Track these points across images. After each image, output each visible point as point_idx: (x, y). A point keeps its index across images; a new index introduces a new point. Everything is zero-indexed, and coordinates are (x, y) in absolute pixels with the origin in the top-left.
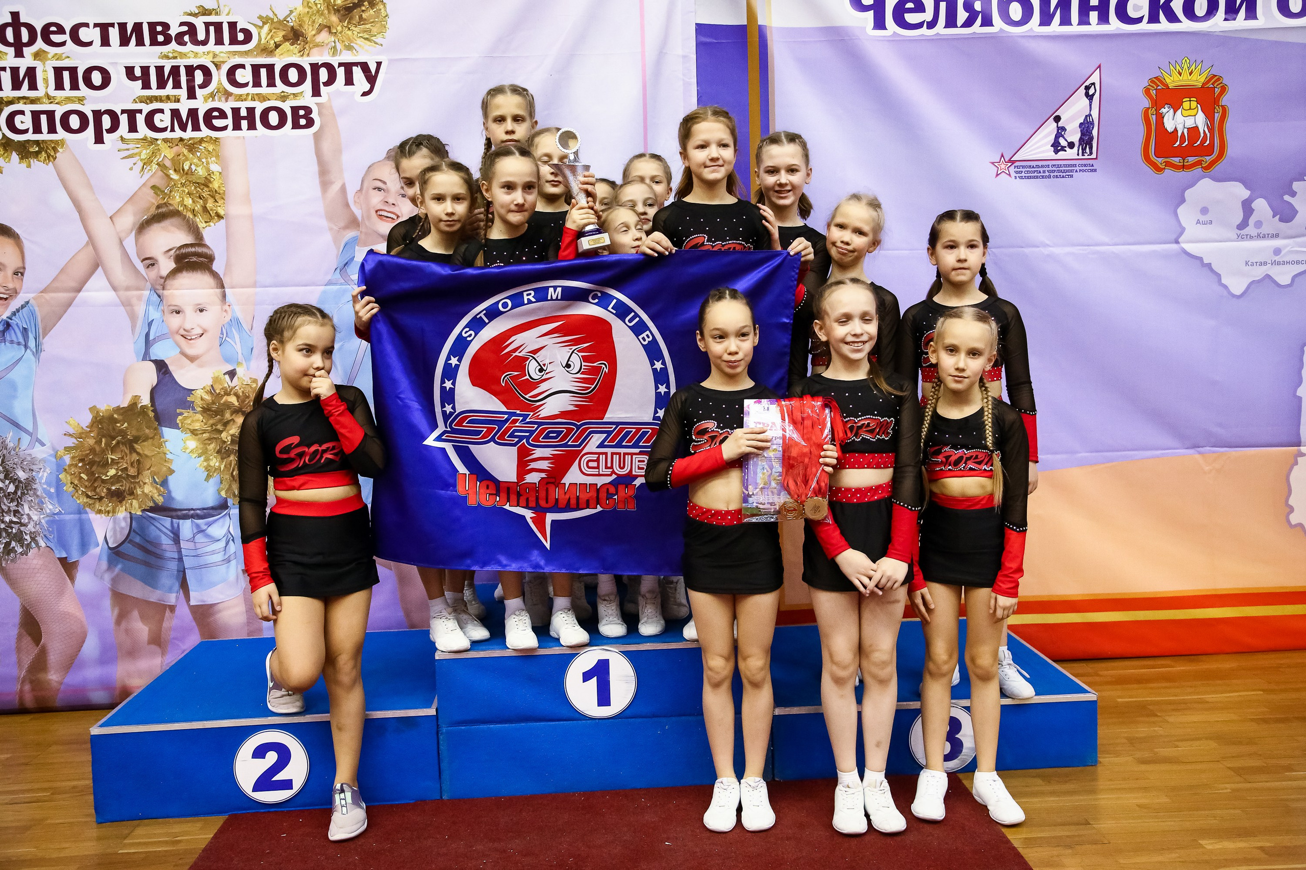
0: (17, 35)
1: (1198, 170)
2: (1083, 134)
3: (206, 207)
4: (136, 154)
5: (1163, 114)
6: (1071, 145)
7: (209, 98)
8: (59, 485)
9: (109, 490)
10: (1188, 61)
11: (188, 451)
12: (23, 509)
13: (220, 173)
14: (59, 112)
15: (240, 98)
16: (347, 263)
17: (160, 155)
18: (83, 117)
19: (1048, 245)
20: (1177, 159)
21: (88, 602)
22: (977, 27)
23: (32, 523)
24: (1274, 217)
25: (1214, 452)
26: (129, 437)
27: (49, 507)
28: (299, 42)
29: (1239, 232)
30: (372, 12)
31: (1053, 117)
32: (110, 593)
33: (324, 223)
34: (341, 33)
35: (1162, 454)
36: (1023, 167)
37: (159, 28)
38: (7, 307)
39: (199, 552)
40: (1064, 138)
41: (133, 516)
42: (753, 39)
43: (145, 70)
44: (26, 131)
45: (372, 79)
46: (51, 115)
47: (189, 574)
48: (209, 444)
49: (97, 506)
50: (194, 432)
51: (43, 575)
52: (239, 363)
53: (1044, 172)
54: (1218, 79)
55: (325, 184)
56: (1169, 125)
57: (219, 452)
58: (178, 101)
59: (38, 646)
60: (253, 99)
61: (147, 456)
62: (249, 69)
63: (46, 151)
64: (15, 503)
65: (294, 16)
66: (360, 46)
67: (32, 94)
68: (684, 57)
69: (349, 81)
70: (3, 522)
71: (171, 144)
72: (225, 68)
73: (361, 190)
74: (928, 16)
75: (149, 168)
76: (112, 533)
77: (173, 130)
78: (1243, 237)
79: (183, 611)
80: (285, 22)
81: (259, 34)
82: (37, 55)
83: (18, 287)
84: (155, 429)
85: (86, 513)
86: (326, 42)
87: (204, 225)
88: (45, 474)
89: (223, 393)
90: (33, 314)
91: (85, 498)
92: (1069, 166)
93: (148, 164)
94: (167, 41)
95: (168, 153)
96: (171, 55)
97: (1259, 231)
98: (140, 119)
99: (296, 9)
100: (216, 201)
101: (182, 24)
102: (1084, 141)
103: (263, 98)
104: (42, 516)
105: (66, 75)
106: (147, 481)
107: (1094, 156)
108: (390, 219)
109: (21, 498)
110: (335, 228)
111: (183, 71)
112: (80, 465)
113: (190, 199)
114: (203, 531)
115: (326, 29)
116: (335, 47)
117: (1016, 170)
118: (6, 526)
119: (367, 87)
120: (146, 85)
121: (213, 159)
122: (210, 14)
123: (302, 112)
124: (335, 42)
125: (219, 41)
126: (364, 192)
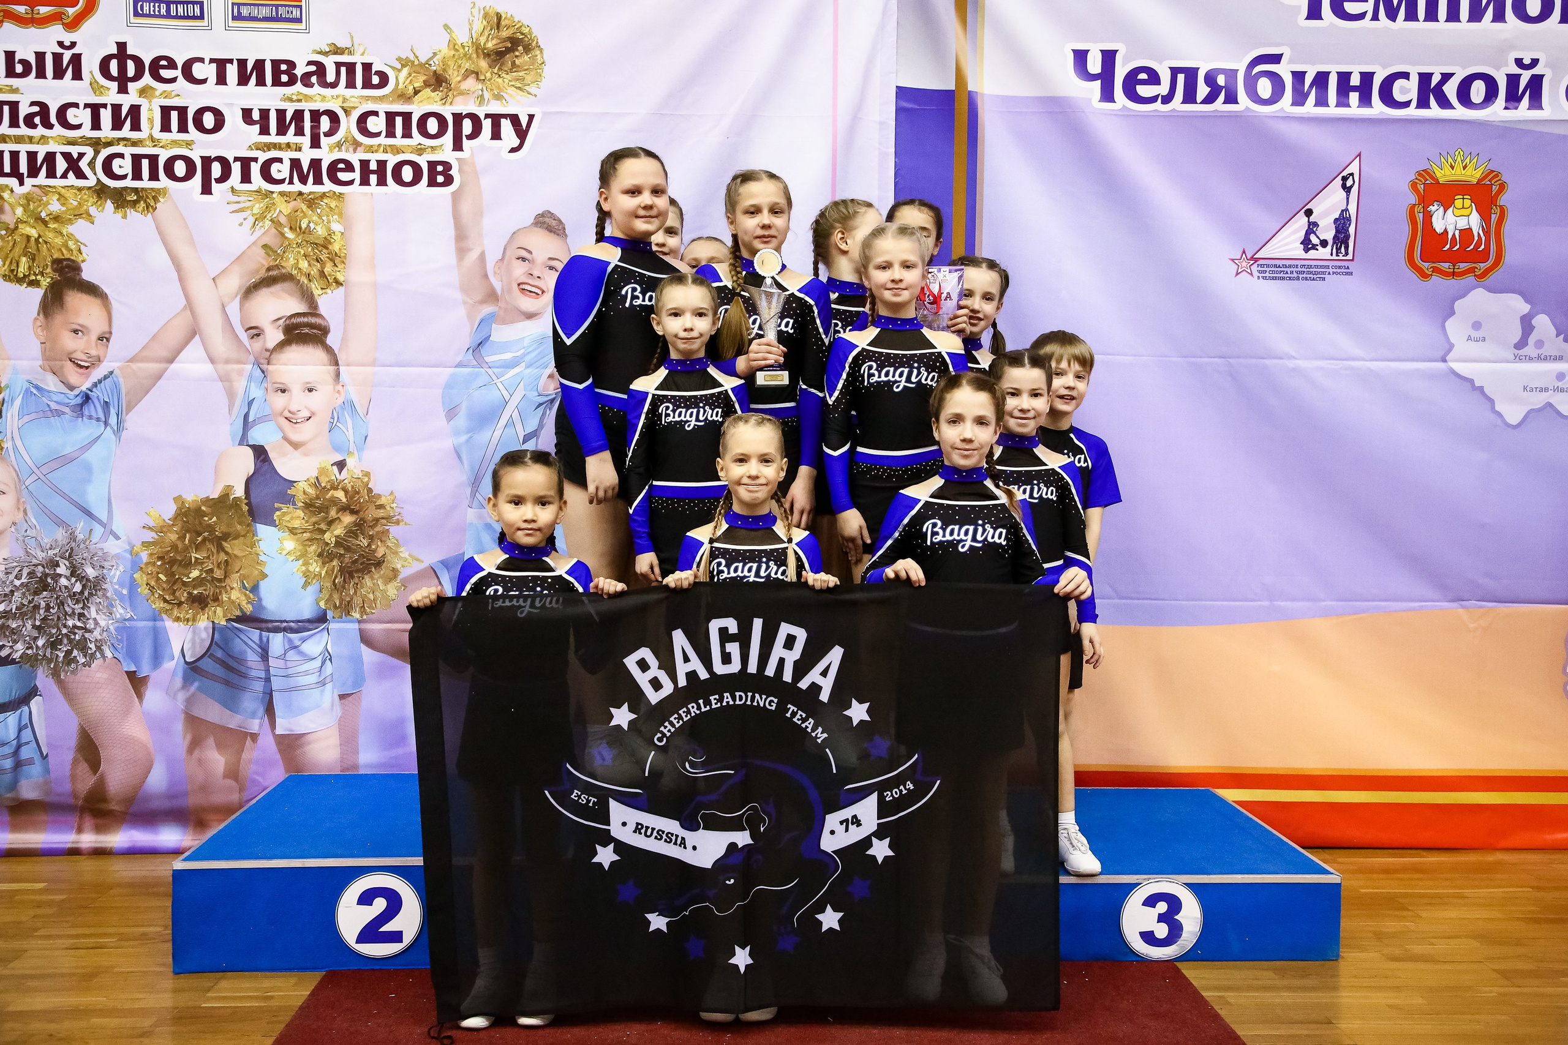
0: (122, 68)
1: (1470, 279)
2: (1338, 231)
3: (323, 272)
4: (248, 208)
5: (1432, 213)
6: (1324, 243)
7: (335, 148)
8: (133, 586)
9: (190, 594)
10: (1462, 153)
11: (285, 553)
12: (89, 613)
13: (342, 233)
14: (163, 156)
15: (370, 149)
16: (481, 342)
17: (275, 209)
18: (190, 163)
19: (1294, 358)
20: (1446, 265)
21: (158, 725)
22: (1219, 104)
23: (99, 629)
24: (1557, 336)
25: (1481, 607)
26: (217, 533)
27: (120, 611)
28: (441, 89)
29: (1517, 352)
30: (526, 57)
31: (1303, 210)
32: (182, 716)
33: (458, 295)
34: (490, 80)
35: (1421, 608)
36: (1268, 266)
37: (284, 67)
38: (88, 376)
39: (290, 671)
40: (1316, 235)
41: (216, 626)
42: (961, 107)
43: (264, 113)
44: (124, 177)
45: (522, 134)
46: (153, 159)
47: (276, 696)
48: (310, 546)
49: (176, 612)
50: (293, 531)
51: (107, 691)
52: (349, 453)
53: (1292, 272)
54: (1497, 176)
55: (461, 251)
56: (1438, 225)
57: (320, 555)
58: (300, 149)
59: (95, 775)
60: (385, 151)
61: (235, 556)
62: (383, 116)
63: (144, 200)
64: (81, 605)
65: (438, 60)
66: (511, 96)
67: (135, 135)
68: (882, 124)
69: (496, 135)
70: (65, 626)
71: (288, 198)
72: (355, 115)
73: (502, 260)
74: (1163, 89)
75: (261, 224)
76: (190, 645)
77: (291, 182)
78: (1521, 358)
79: (267, 742)
80: (427, 66)
81: (397, 78)
82: (143, 92)
83: (101, 355)
84: (248, 525)
85: (163, 620)
86: (473, 89)
87: (320, 292)
88: (118, 573)
89: (329, 487)
90: (116, 385)
91: (162, 602)
92: (1321, 267)
93: (260, 220)
94: (292, 82)
95: (284, 208)
96: (295, 98)
97: (1540, 352)
98: (255, 168)
99: (440, 51)
100: (335, 265)
101: (310, 63)
102: (1338, 240)
103: (397, 150)
104: (111, 622)
105: (174, 115)
106: (235, 585)
107: (1350, 257)
108: (534, 294)
109: (88, 600)
110: (471, 301)
111: (307, 116)
112: (159, 563)
113: (306, 262)
114: (296, 647)
115: (473, 75)
116: (482, 96)
117: (1260, 269)
118: (69, 632)
119: (516, 142)
120: (264, 131)
121: (336, 217)
122: (342, 53)
123: (440, 168)
124: (482, 90)
125: (351, 84)
126: (505, 262)
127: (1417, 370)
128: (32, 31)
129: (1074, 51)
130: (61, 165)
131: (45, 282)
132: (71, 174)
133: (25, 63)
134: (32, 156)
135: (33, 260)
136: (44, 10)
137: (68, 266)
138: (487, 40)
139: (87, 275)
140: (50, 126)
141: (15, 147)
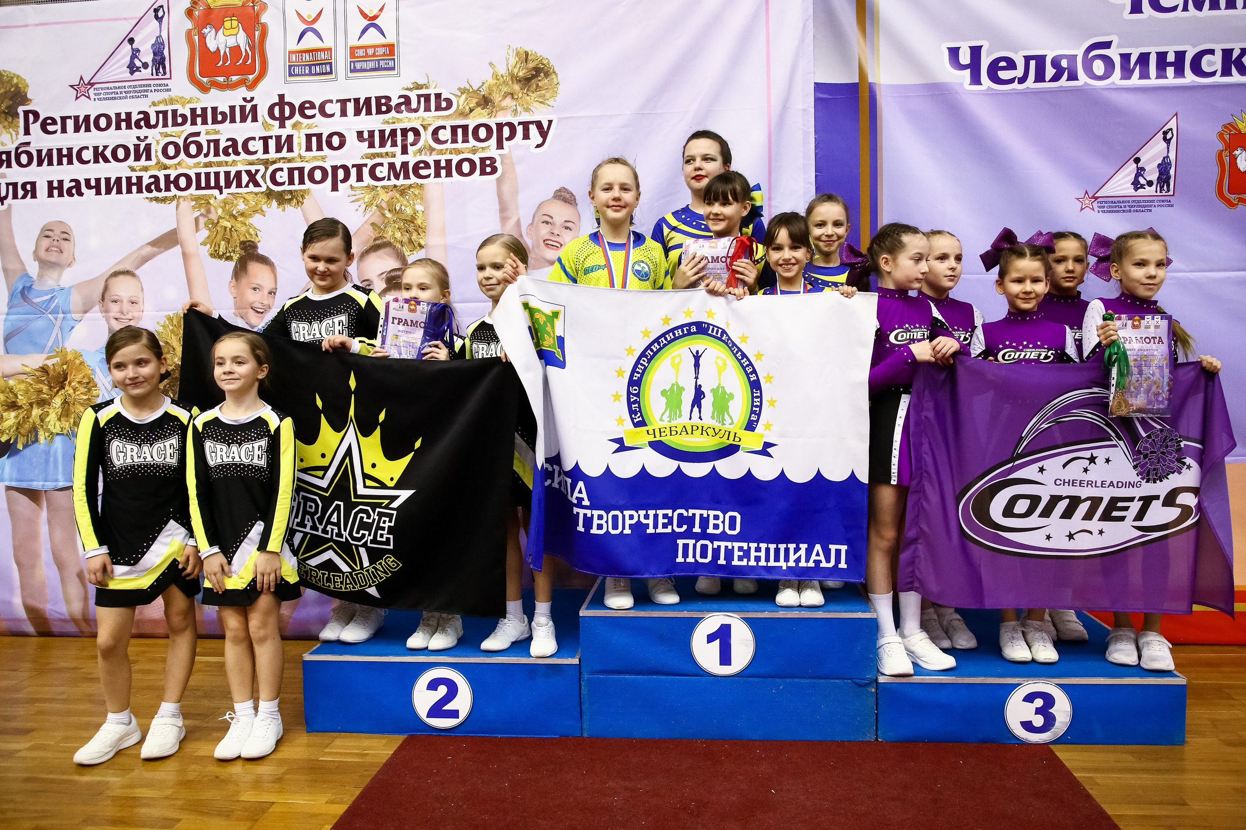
0: (282, 111)
2: (1161, 173)
3: (411, 239)
4: (361, 199)
5: (1236, 156)
6: (1150, 183)
7: (417, 153)
13: (423, 212)
14: (307, 168)
15: (441, 152)
17: (379, 198)
18: (324, 171)
22: (1063, 82)
28: (488, 107)
30: (546, 80)
31: (1133, 159)
34: (521, 98)
36: (1106, 202)
37: (383, 101)
38: (262, 318)
40: (1143, 177)
42: (864, 95)
43: (371, 133)
44: (283, 184)
45: (544, 134)
46: (301, 170)
53: (1125, 207)
55: (504, 219)
56: (1242, 165)
58: (394, 156)
60: (451, 153)
62: (449, 129)
65: (485, 87)
66: (536, 108)
67: (290, 155)
68: (804, 110)
69: (526, 136)
71: (387, 190)
72: (431, 129)
73: (532, 224)
74: (1019, 72)
77: (389, 179)
80: (478, 92)
81: (458, 102)
82: (294, 126)
83: (271, 304)
86: (509, 106)
87: (409, 253)
92: (1148, 201)
94: (389, 111)
95: (384, 197)
96: (391, 121)
98: (366, 171)
99: (487, 81)
100: (419, 234)
101: (400, 97)
102: (1161, 180)
103: (458, 152)
105: (314, 139)
107: (1171, 193)
108: (554, 248)
111: (399, 133)
113: (399, 234)
115: (509, 96)
116: (516, 110)
117: (1099, 205)
119: (540, 140)
120: (371, 145)
121: (418, 201)
122: (422, 88)
123: (488, 162)
124: (516, 106)
125: (427, 109)
126: (535, 224)
127: (1228, 278)
128: (228, 93)
129: (948, 48)
130: (245, 178)
131: (236, 257)
132: (251, 185)
133: (223, 114)
134: (227, 174)
135: (229, 243)
136: (234, 78)
137: (249, 246)
138: (519, 71)
139: (261, 251)
140: (237, 154)
141: (217, 169)
